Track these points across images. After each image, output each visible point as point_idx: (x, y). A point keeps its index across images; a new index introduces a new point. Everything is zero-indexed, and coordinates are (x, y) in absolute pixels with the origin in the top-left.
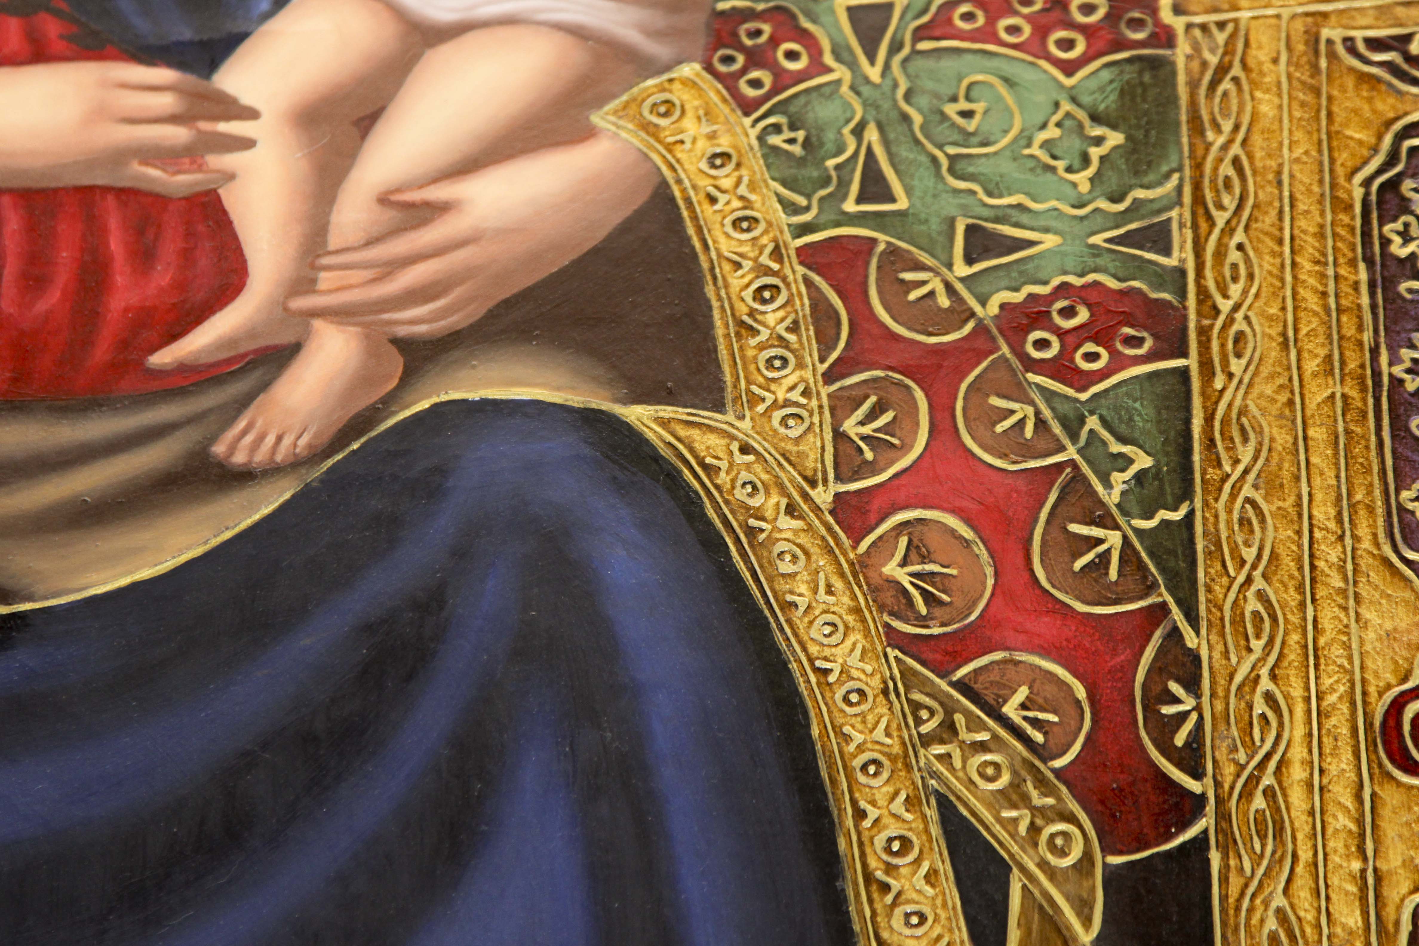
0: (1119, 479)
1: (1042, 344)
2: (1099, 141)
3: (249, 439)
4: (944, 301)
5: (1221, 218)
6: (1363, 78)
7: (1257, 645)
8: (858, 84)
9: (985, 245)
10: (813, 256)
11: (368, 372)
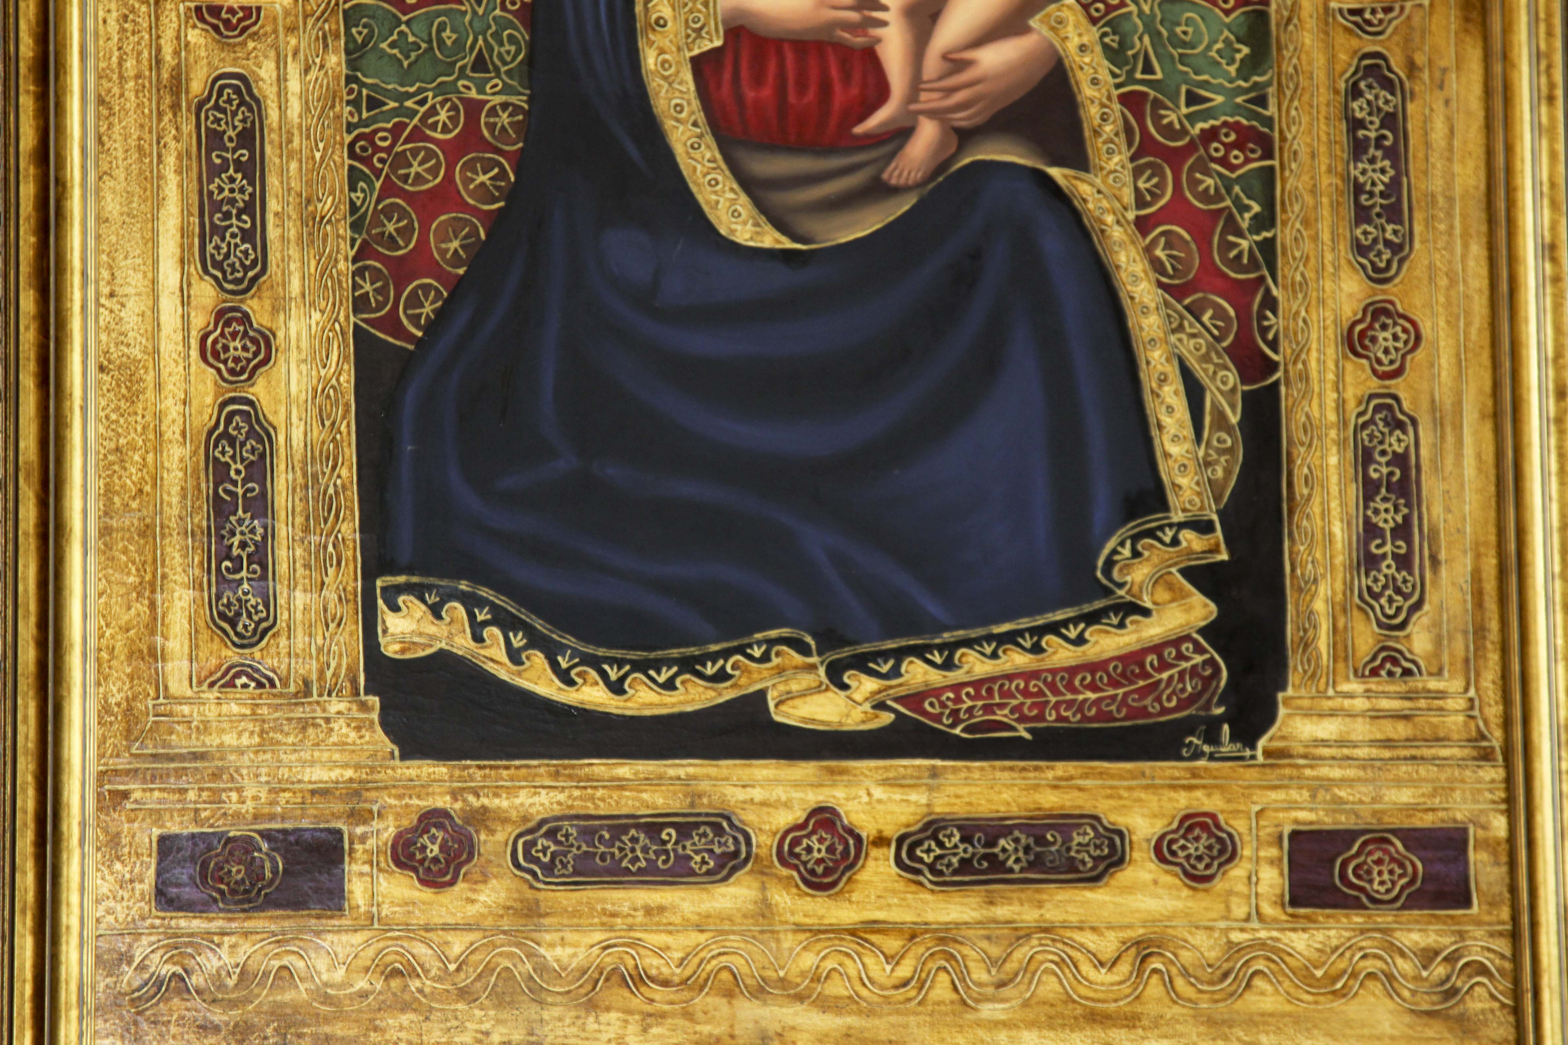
0: (1247, 216)
1: (1217, 150)
2: (1239, 51)
3: (896, 173)
4: (1178, 126)
5: (1288, 93)
6: (1346, 29)
7: (1300, 296)
8: (1141, 14)
9: (1193, 99)
10: (1124, 99)
11: (942, 144)
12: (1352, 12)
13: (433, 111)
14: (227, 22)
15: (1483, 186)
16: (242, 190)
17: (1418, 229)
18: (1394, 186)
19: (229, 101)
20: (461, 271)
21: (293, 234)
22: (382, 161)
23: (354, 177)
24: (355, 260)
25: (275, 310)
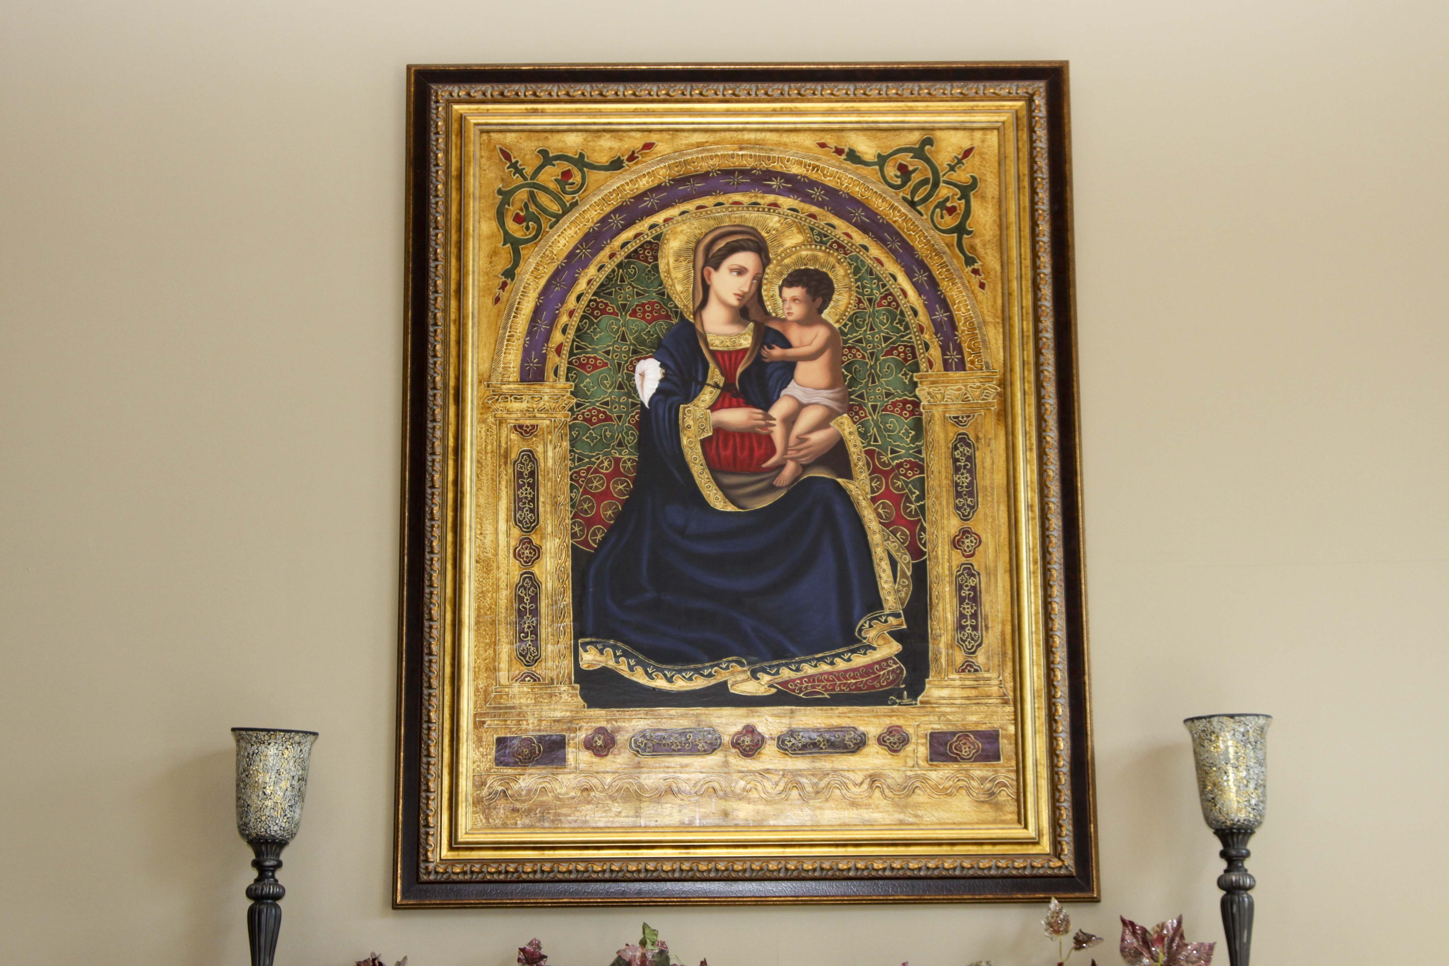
0: (914, 496)
1: (902, 471)
2: (911, 433)
3: (779, 482)
4: (887, 462)
5: (930, 449)
6: (952, 424)
7: (934, 526)
8: (873, 419)
9: (893, 452)
10: (866, 452)
11: (797, 470)
12: (954, 417)
13: (602, 462)
14: (526, 431)
15: (1005, 483)
16: (530, 494)
17: (980, 500)
18: (971, 484)
19: (526, 460)
20: (612, 522)
21: (549, 509)
22: (583, 481)
23: (572, 488)
24: (572, 519)
25: (542, 538)
